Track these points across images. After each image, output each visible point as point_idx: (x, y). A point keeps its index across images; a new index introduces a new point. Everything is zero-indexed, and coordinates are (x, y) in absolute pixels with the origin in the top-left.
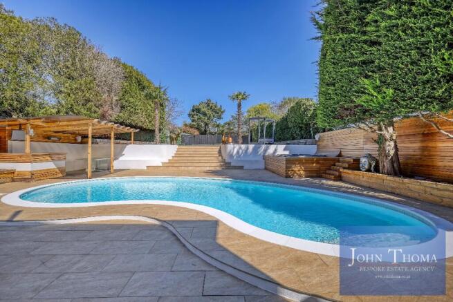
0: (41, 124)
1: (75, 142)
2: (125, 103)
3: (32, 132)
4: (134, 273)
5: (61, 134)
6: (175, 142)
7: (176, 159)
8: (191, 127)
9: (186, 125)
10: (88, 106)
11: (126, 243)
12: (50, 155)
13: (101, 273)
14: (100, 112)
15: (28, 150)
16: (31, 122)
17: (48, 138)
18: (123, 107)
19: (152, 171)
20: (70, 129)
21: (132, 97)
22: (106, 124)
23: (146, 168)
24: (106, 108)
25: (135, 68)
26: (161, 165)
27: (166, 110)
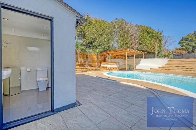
0: (113, 53)
1: (123, 58)
2: (141, 42)
3: (111, 55)
4: (133, 105)
5: (118, 56)
6: (167, 57)
7: (168, 65)
8: (180, 49)
9: (177, 49)
10: (127, 45)
11: (133, 94)
12: (115, 63)
13: (121, 100)
14: (131, 47)
15: (110, 61)
16: (111, 52)
17: (115, 57)
18: (140, 44)
19: (153, 70)
20: (121, 54)
21: (144, 39)
22: (132, 50)
23: (150, 69)
24: (133, 45)
25: (145, 26)
26: (158, 68)
27: (163, 42)
